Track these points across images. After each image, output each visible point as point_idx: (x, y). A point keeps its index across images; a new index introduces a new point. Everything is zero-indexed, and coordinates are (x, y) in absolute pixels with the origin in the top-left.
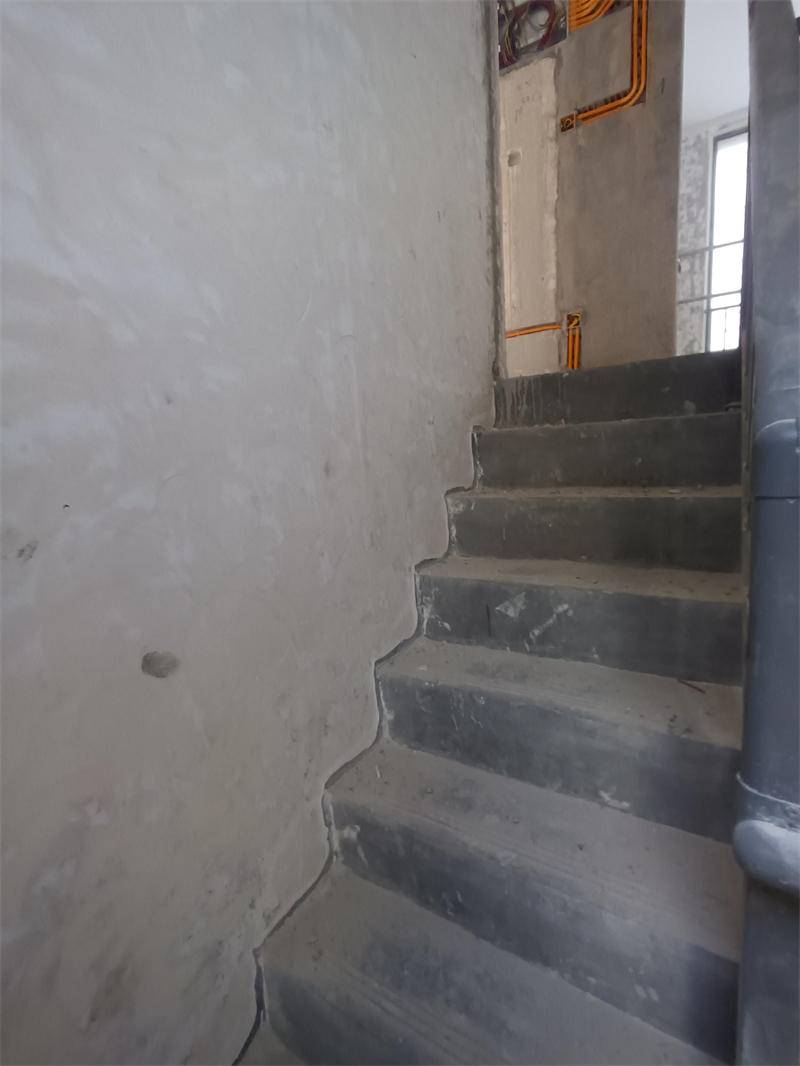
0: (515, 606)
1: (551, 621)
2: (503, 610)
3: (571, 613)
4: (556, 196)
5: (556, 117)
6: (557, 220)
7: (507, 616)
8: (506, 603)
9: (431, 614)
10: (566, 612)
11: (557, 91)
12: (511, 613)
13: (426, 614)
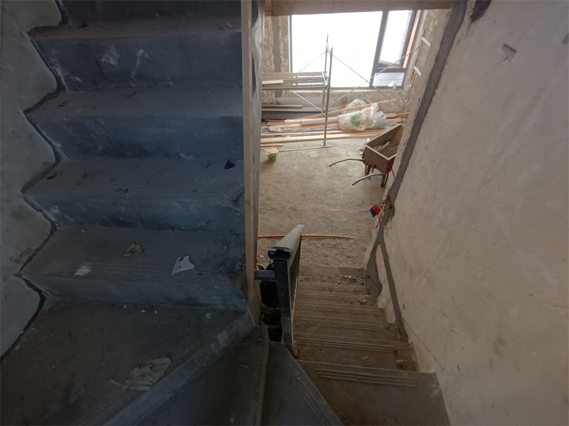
0: (112, 55)
1: (138, 63)
2: (107, 61)
3: (146, 55)
7: (111, 65)
8: (106, 55)
9: (63, 72)
10: (143, 55)
12: (112, 62)
13: (60, 73)
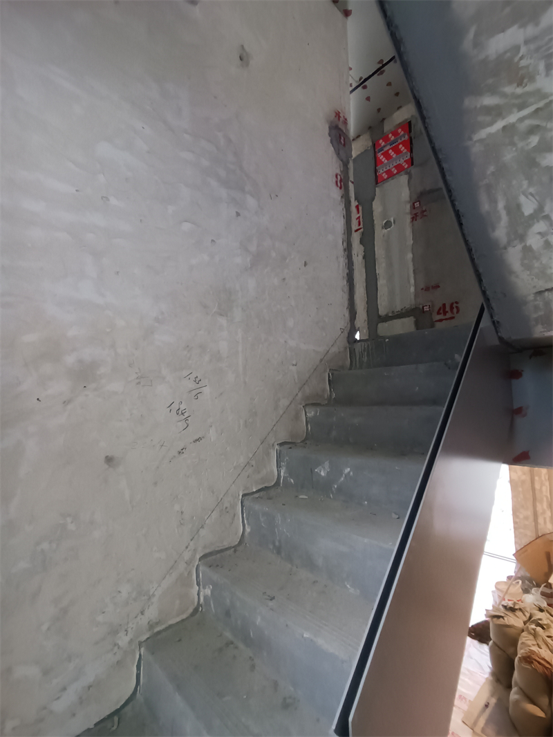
0: (324, 468)
1: (342, 479)
2: (318, 472)
3: (351, 473)
4: (412, 242)
5: (409, 202)
6: (413, 254)
7: (321, 475)
8: (320, 467)
9: (284, 473)
10: (349, 473)
11: (410, 189)
12: (323, 474)
13: (282, 474)
